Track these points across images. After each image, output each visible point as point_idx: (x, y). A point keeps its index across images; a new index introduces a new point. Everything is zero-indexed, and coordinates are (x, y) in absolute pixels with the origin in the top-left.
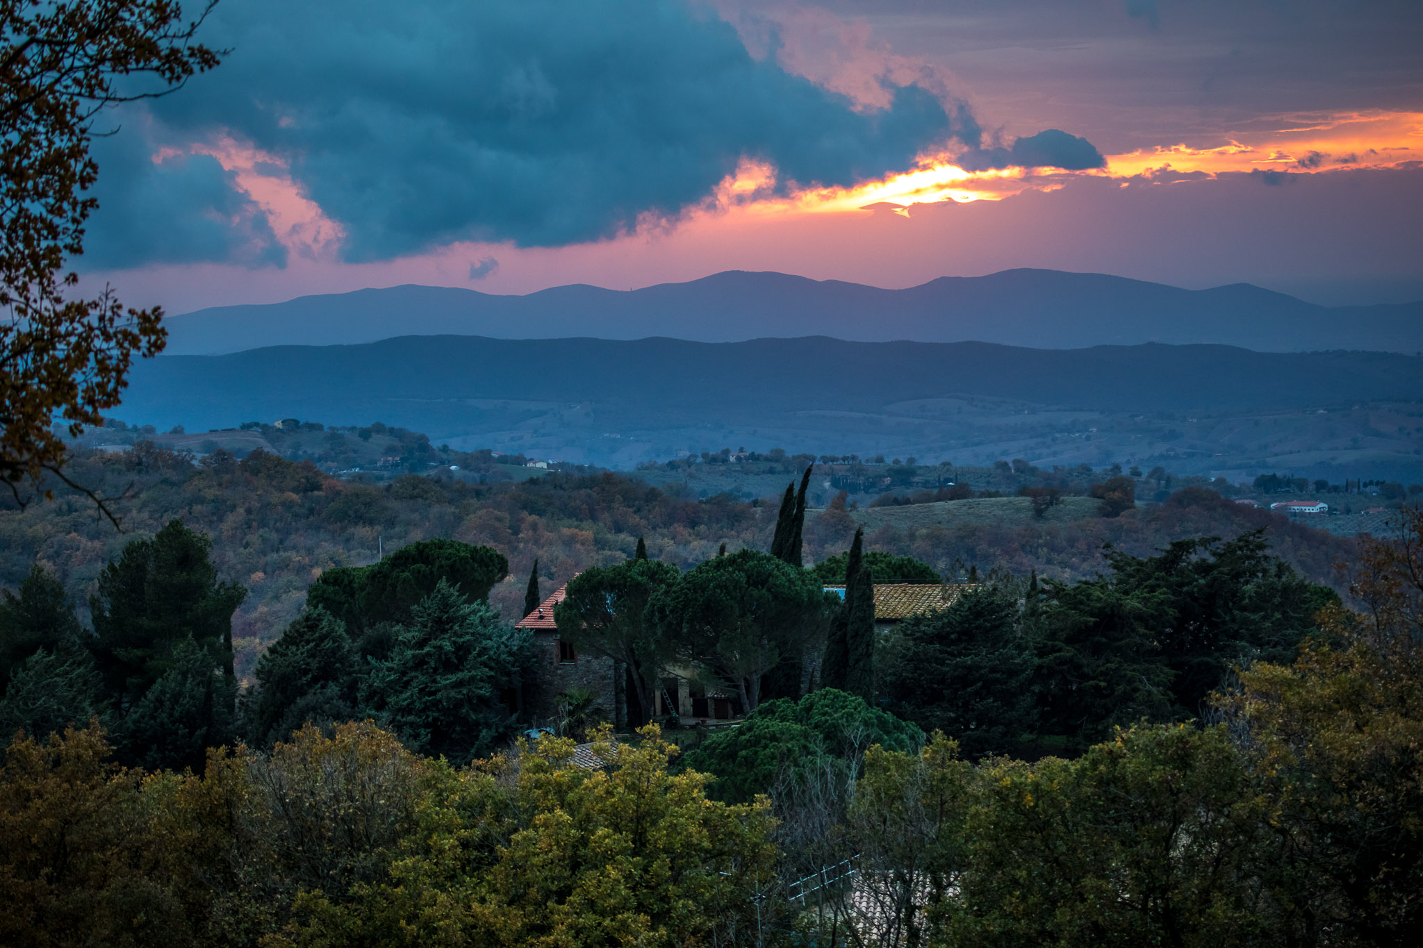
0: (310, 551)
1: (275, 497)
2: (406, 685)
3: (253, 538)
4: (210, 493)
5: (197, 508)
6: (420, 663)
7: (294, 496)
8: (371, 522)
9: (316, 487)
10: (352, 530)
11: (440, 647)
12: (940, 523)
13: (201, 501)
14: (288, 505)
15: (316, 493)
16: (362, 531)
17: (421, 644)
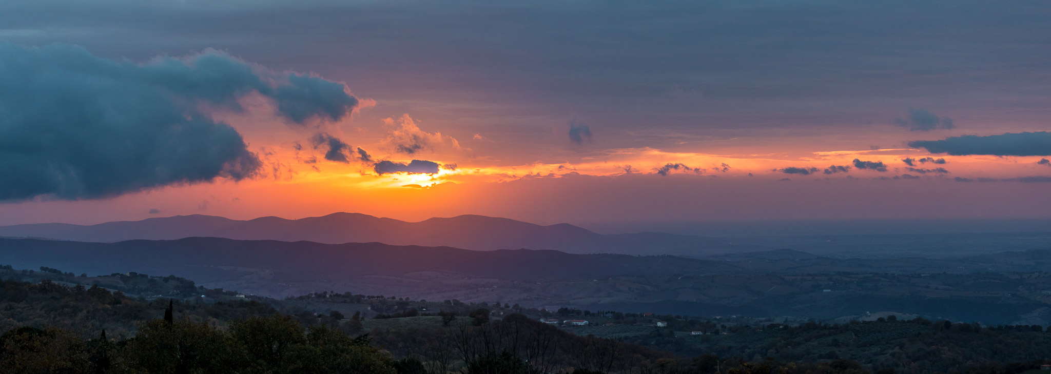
1: (101, 306)
4: (73, 303)
5: (66, 310)
7: (109, 306)
9: (120, 303)
10: (132, 321)
12: (401, 327)
14: (105, 310)
15: (118, 305)
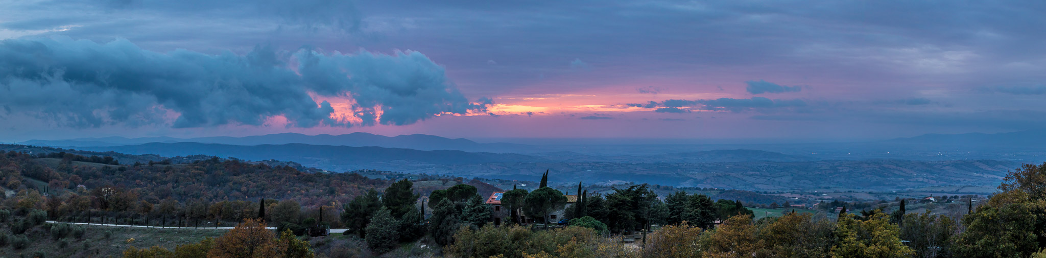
0: (300, 187)
1: (291, 176)
2: (471, 215)
3: (288, 184)
4: (278, 174)
5: (275, 177)
6: (474, 211)
7: (295, 176)
8: (312, 182)
9: (300, 174)
10: (308, 183)
11: (479, 207)
13: (276, 176)
14: (294, 177)
16: (310, 183)
17: (474, 207)
